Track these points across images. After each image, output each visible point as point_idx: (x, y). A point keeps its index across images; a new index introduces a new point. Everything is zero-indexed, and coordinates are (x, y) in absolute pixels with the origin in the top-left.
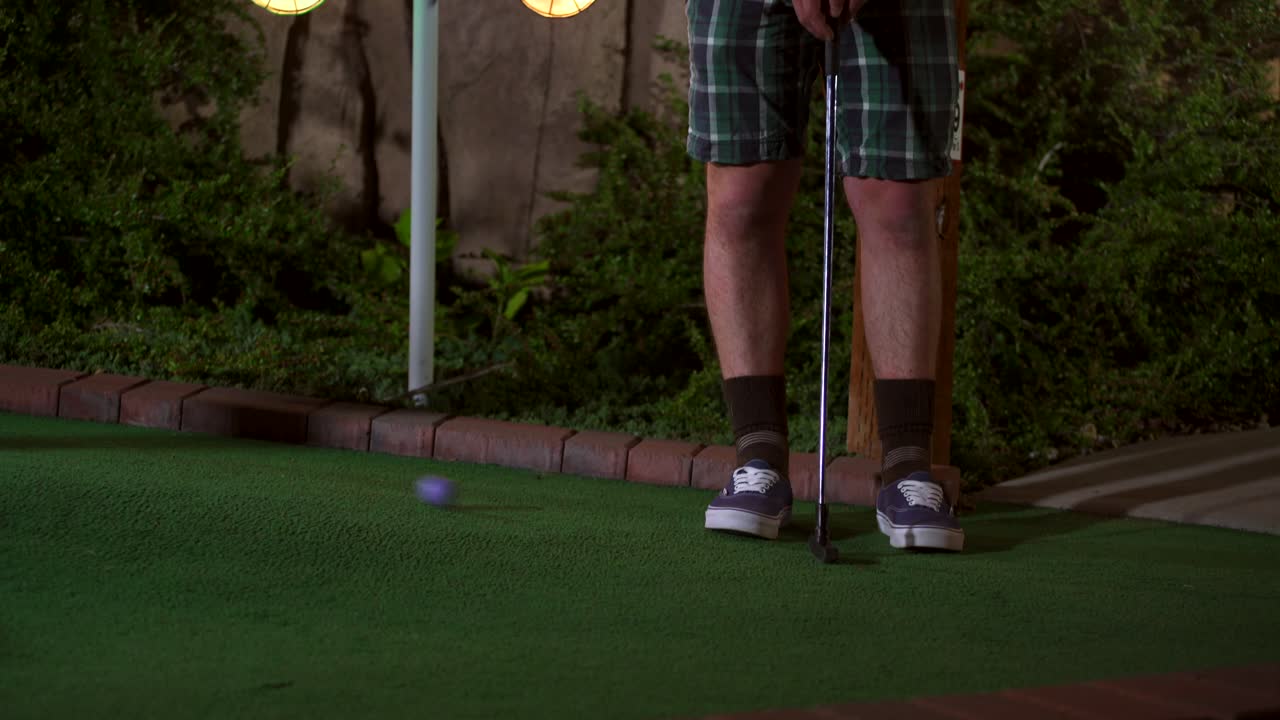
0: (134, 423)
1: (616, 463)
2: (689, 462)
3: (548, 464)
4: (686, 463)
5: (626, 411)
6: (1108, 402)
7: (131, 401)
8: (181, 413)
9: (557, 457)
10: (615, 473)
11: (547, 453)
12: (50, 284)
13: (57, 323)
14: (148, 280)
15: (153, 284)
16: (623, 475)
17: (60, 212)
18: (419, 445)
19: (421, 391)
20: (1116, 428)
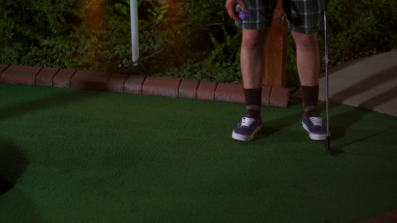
0: (57, 87)
1: (193, 94)
2: (214, 93)
3: (174, 95)
4: (213, 94)
5: (194, 65)
6: (331, 47)
7: (56, 80)
8: (70, 84)
9: (177, 93)
10: (193, 97)
11: (174, 92)
12: (28, 34)
13: (31, 47)
14: (56, 29)
15: (57, 30)
16: (195, 97)
17: (28, 6)
18: (138, 91)
19: (136, 61)
20: (333, 56)
